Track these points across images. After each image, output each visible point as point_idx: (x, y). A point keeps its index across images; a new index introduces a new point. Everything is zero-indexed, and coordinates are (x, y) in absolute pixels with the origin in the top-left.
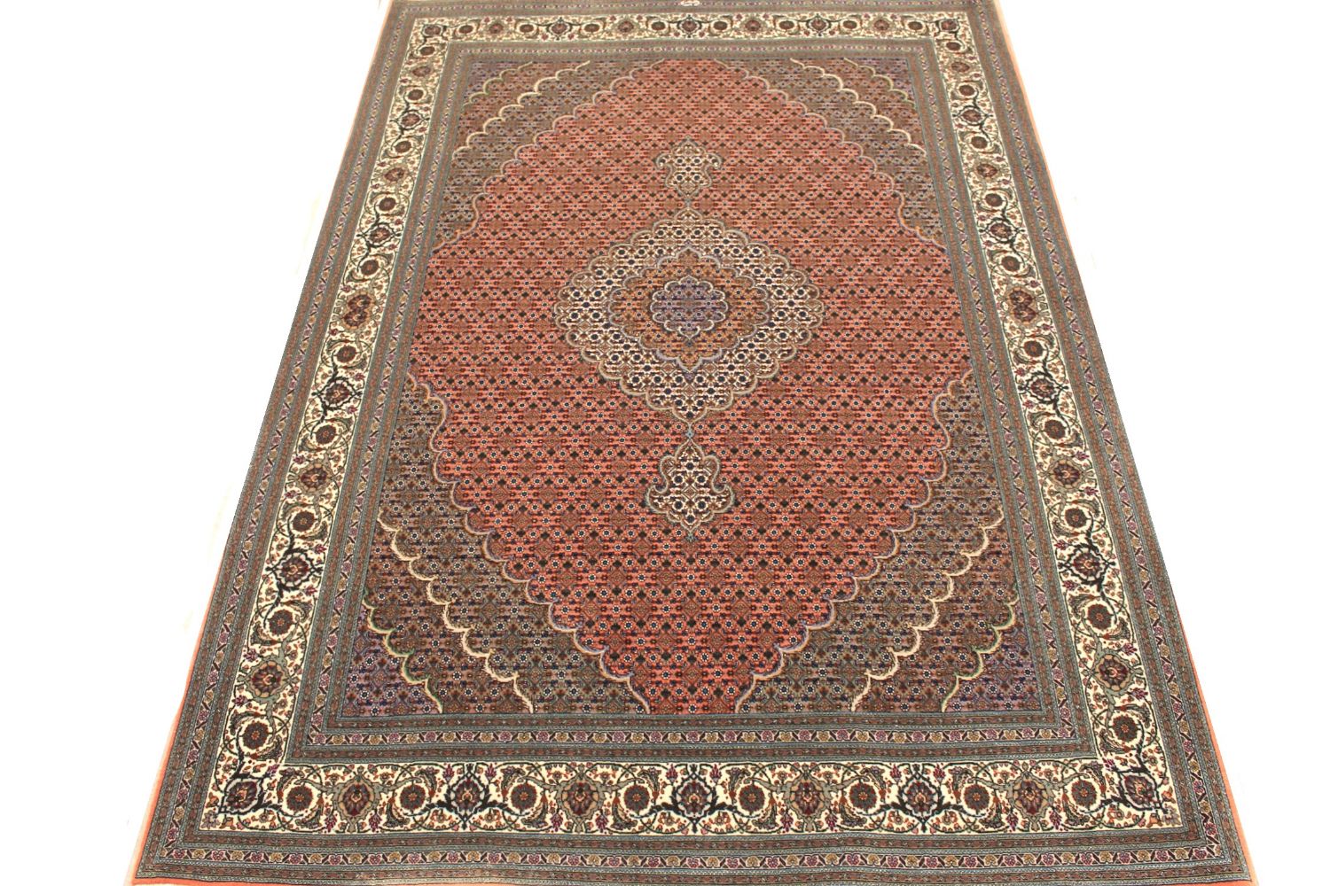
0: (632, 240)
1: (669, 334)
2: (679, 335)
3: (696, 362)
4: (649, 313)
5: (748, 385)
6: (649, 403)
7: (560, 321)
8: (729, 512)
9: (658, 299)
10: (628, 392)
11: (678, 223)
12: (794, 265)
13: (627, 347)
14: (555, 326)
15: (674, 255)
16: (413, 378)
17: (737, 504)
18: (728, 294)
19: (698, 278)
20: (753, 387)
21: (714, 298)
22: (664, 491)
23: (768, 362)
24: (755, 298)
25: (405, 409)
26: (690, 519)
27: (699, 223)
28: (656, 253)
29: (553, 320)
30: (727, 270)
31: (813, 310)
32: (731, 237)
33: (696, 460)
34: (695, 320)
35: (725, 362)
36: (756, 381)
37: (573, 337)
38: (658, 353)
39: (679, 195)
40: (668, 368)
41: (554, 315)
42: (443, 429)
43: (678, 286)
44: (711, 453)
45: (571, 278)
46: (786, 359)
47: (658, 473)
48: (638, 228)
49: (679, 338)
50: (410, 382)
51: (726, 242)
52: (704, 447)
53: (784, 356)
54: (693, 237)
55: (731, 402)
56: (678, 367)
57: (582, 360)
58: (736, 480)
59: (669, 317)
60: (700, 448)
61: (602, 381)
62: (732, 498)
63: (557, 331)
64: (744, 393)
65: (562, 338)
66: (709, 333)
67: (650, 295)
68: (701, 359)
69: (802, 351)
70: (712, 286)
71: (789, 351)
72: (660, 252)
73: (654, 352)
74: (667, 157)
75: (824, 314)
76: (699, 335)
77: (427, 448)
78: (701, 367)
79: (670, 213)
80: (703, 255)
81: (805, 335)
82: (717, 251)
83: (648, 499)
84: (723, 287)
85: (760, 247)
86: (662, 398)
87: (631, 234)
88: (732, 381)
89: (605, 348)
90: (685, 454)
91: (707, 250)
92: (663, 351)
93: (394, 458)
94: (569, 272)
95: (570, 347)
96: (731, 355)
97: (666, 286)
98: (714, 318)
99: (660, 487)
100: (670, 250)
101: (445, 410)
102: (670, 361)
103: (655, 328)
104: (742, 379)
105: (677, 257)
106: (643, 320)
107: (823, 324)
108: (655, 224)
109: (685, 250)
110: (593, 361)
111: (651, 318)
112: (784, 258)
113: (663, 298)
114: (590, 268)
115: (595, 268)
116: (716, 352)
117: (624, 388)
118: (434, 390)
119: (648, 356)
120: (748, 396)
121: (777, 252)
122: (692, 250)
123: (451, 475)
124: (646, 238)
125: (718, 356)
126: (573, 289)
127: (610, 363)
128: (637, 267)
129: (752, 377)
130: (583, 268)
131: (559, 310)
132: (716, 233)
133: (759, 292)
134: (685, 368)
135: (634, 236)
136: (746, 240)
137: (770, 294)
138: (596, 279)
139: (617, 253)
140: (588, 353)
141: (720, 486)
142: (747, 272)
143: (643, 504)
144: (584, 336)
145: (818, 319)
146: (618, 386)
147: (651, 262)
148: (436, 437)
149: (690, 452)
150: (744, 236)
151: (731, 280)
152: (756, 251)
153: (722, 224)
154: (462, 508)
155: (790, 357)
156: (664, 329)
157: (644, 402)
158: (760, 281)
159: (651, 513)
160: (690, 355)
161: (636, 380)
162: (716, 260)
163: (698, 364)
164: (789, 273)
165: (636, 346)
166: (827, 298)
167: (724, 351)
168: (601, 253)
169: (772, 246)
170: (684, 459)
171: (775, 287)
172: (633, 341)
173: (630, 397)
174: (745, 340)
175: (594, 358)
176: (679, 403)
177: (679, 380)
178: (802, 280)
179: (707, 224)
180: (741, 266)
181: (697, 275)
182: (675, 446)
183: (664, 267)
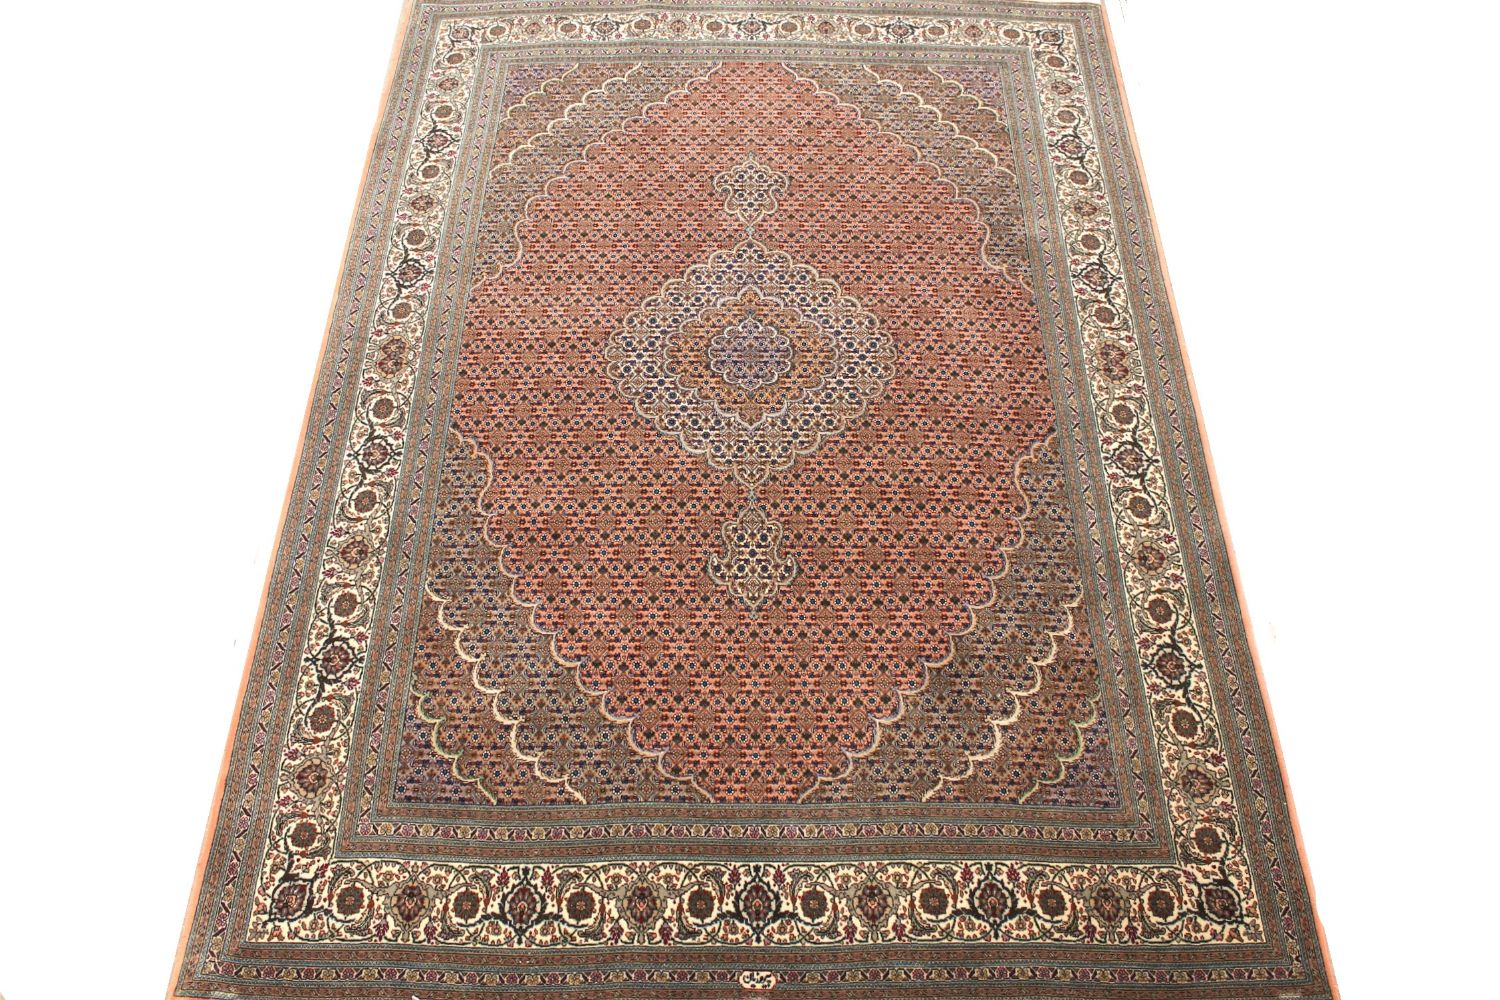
0: (819, 439)
1: (771, 323)
2: (761, 321)
3: (744, 295)
4: (794, 346)
5: (694, 272)
6: (789, 257)
7: (888, 340)
8: (718, 172)
9: (784, 363)
10: (810, 268)
11: (764, 463)
12: (629, 403)
13: (814, 311)
14: (893, 334)
15: (768, 417)
16: (1025, 286)
17: (712, 178)
18: (707, 367)
19: (740, 388)
20: (688, 271)
21: (723, 362)
22: (774, 188)
23: (672, 294)
24: (679, 363)
25: (1024, 260)
26: (751, 168)
27: (738, 462)
28: (789, 421)
29: (896, 340)
30: (707, 397)
31: (617, 348)
32: (700, 442)
33: (745, 210)
34: (744, 338)
35: (714, 294)
36: (685, 276)
37: (872, 322)
38: (782, 304)
39: (764, 508)
40: (772, 288)
41: (896, 347)
42: (981, 240)
43: (762, 377)
44: (731, 215)
45: (884, 390)
46: (654, 297)
47: (779, 201)
48: (813, 457)
49: (761, 318)
50: (1029, 284)
51: (706, 436)
52: (737, 220)
53: (655, 301)
54: (745, 442)
55: (711, 257)
56: (762, 289)
57: (859, 298)
58: (711, 195)
59: (772, 342)
60: (741, 219)
61: (836, 277)
62: (715, 182)
63: (890, 328)
64: (697, 266)
65: (883, 322)
66: (730, 323)
67: (793, 368)
68: (739, 297)
69: (636, 305)
70: (725, 376)
71: (649, 304)
72: (784, 422)
73: (786, 305)
74: (783, 578)
75: (606, 345)
76: (740, 321)
77: (990, 225)
78: (739, 289)
79: (774, 479)
80: (735, 417)
81: (631, 321)
82: (718, 422)
83: (787, 183)
84: (713, 376)
85: (666, 428)
86: (777, 262)
87: (821, 448)
88: (709, 277)
89: (836, 312)
90: (755, 214)
91: (729, 424)
92: (778, 305)
93: (1018, 219)
94: (888, 398)
95: (872, 311)
96: (708, 301)
97: (776, 377)
98: (724, 339)
99: (778, 190)
100: (773, 425)
101: (984, 257)
102: (769, 295)
103: (787, 330)
104: (699, 278)
105: (765, 414)
106: (800, 338)
107: (609, 333)
108: (792, 463)
109: (756, 425)
110: (847, 297)
111: (791, 340)
112: (641, 413)
113: (778, 363)
114: (865, 404)
115: (859, 403)
116: (723, 305)
117: (814, 271)
118: (1001, 274)
119: (792, 301)
120: (695, 262)
121: (648, 422)
122: (746, 425)
123: (962, 203)
124: (802, 443)
125: (722, 300)
126: (880, 377)
127: (829, 294)
128: (811, 402)
129: (689, 280)
130: (872, 403)
131: (892, 351)
132: (718, 449)
133: (673, 370)
134: (755, 288)
135: (816, 446)
136: (682, 439)
137: (661, 368)
138: (856, 388)
139: (835, 421)
140: (853, 305)
141: (726, 191)
142: (684, 394)
143: (791, 178)
144: (860, 323)
145: (613, 339)
146: (820, 272)
147: (795, 409)
148: (985, 234)
149: (750, 216)
150: (684, 444)
151: (703, 385)
152: (672, 422)
153: (710, 462)
154: (946, 180)
155: (649, 299)
156: (777, 328)
157: (794, 258)
158: (671, 383)
159: (784, 172)
160: (750, 301)
161: (803, 278)
162: (719, 411)
163: (742, 292)
164: (637, 393)
165: (804, 311)
166: (600, 363)
167: (715, 305)
168: (854, 422)
169: (652, 429)
170: (756, 210)
171: (655, 376)
172: (808, 316)
173: (807, 262)
174: (693, 315)
175: (847, 301)
176: (760, 256)
177: (761, 277)
178: (624, 384)
179: (729, 462)
180: (690, 402)
181: (741, 392)
182: (764, 220)
183: (779, 402)
